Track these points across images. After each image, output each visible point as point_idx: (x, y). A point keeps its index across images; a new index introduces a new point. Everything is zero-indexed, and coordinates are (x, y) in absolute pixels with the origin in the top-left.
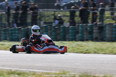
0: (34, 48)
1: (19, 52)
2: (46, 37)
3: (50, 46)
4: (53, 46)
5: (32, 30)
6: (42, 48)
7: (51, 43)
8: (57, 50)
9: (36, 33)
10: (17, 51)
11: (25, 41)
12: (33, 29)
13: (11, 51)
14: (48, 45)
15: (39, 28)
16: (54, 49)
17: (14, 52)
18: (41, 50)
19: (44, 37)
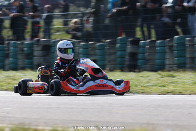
0: (67, 85)
2: (88, 63)
3: (98, 81)
4: (105, 81)
5: (57, 50)
6: (83, 85)
7: (100, 75)
8: (113, 88)
9: (66, 55)
10: (30, 92)
11: (46, 72)
13: (16, 92)
14: (94, 78)
16: (107, 86)
17: (23, 94)
18: (81, 89)
19: (83, 63)
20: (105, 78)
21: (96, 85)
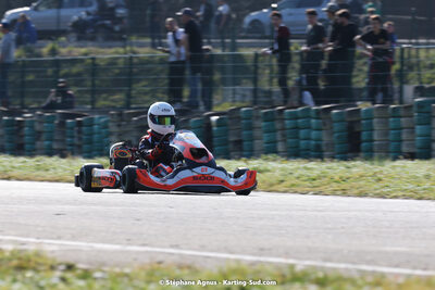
0: (147, 176)
1: (104, 190)
2: (187, 139)
3: (198, 170)
4: (210, 170)
5: (148, 118)
6: (172, 177)
7: (203, 160)
8: (223, 181)
9: (161, 127)
10: (96, 185)
11: (124, 154)
12: (151, 115)
13: (77, 185)
14: (191, 165)
15: (173, 112)
16: (213, 178)
17: (88, 189)
18: (170, 182)
19: (181, 140)
20: (211, 164)
21: (194, 178)
